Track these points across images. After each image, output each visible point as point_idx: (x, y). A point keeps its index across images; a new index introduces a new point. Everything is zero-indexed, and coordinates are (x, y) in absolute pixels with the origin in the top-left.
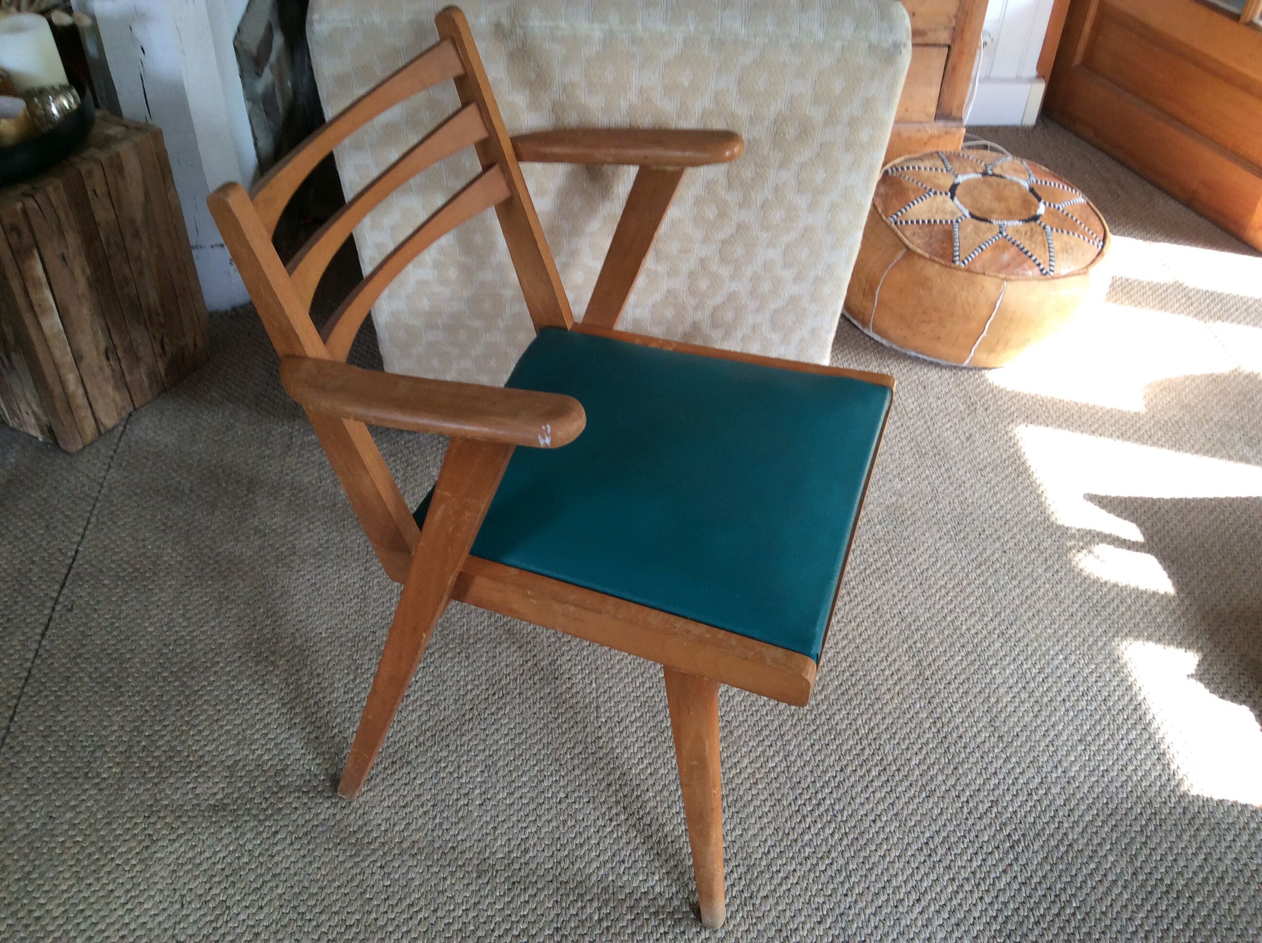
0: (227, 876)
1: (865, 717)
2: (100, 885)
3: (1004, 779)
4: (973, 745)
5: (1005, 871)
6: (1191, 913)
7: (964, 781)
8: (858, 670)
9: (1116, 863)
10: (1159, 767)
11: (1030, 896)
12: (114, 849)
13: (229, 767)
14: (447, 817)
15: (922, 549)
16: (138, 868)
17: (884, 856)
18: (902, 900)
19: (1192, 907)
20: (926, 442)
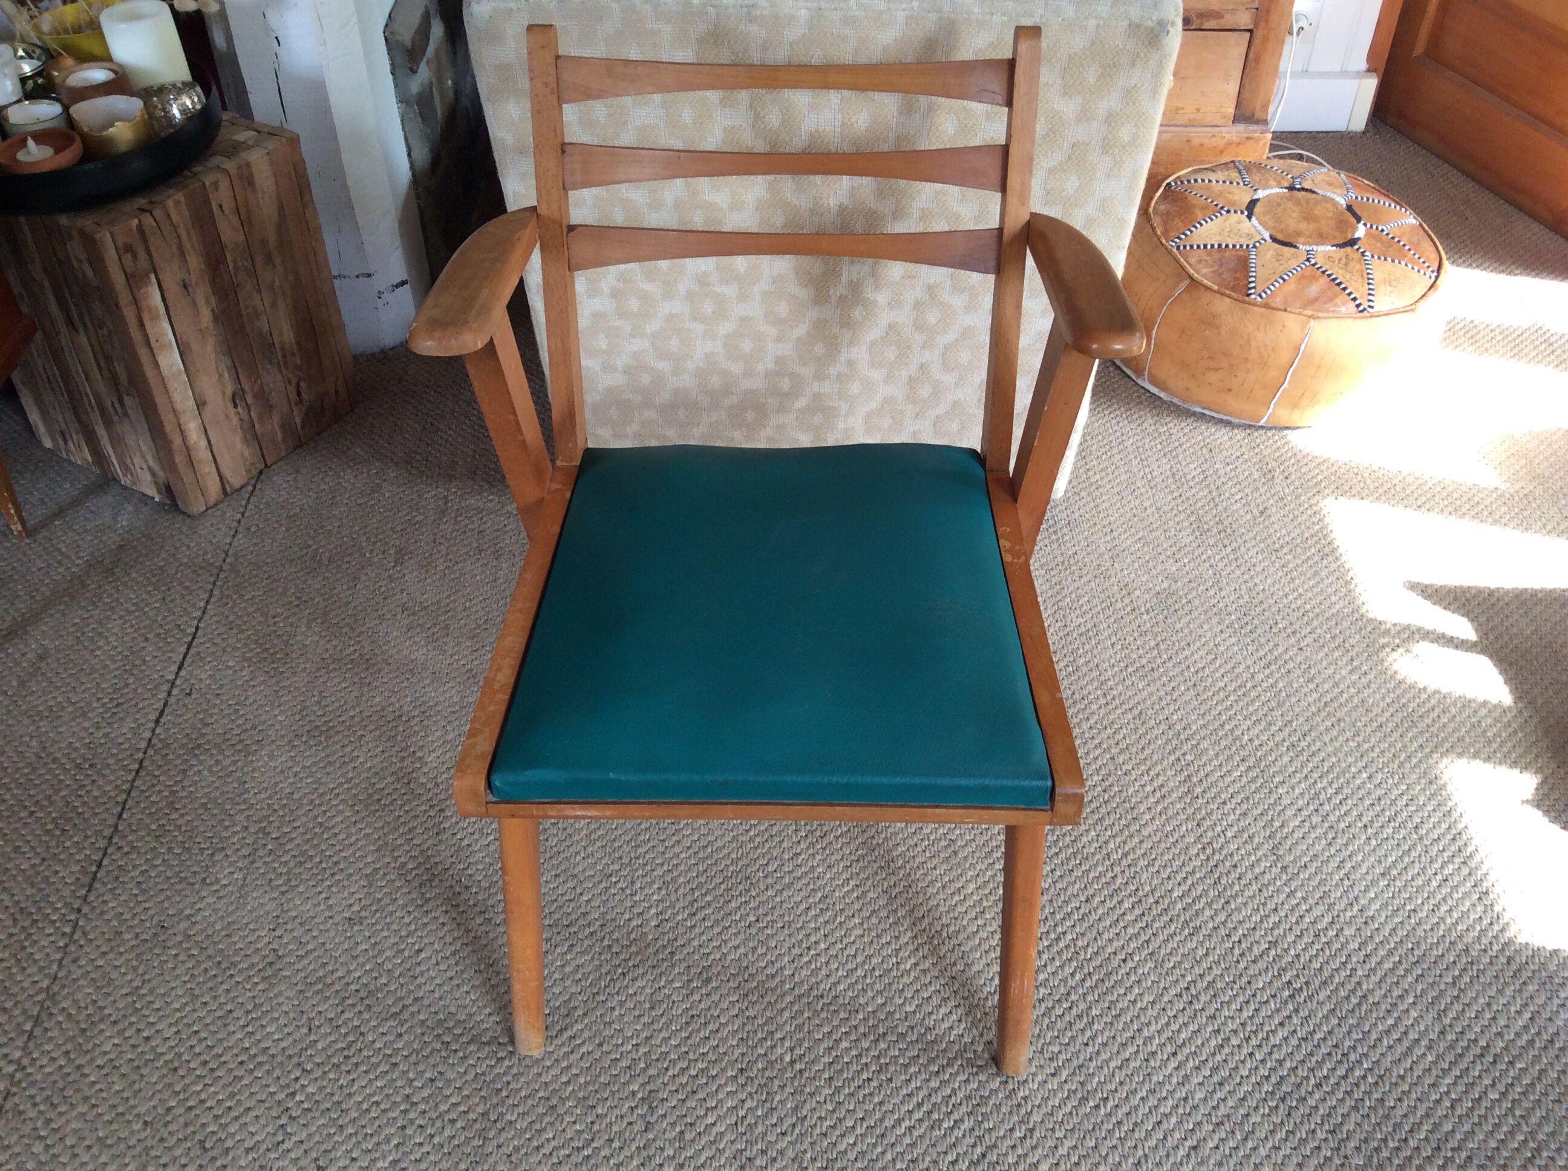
0: (362, 999)
1: (1118, 840)
2: (216, 1005)
3: (1286, 916)
4: (1249, 876)
5: (1281, 1024)
6: (1510, 1081)
7: (1236, 917)
8: (1111, 786)
9: (1420, 1020)
10: (1480, 909)
11: (1312, 1054)
12: (234, 965)
13: (367, 875)
14: (617, 940)
15: (1198, 644)
16: (260, 987)
17: (1134, 1002)
18: (1154, 1053)
19: (1511, 1074)
20: (1209, 517)
